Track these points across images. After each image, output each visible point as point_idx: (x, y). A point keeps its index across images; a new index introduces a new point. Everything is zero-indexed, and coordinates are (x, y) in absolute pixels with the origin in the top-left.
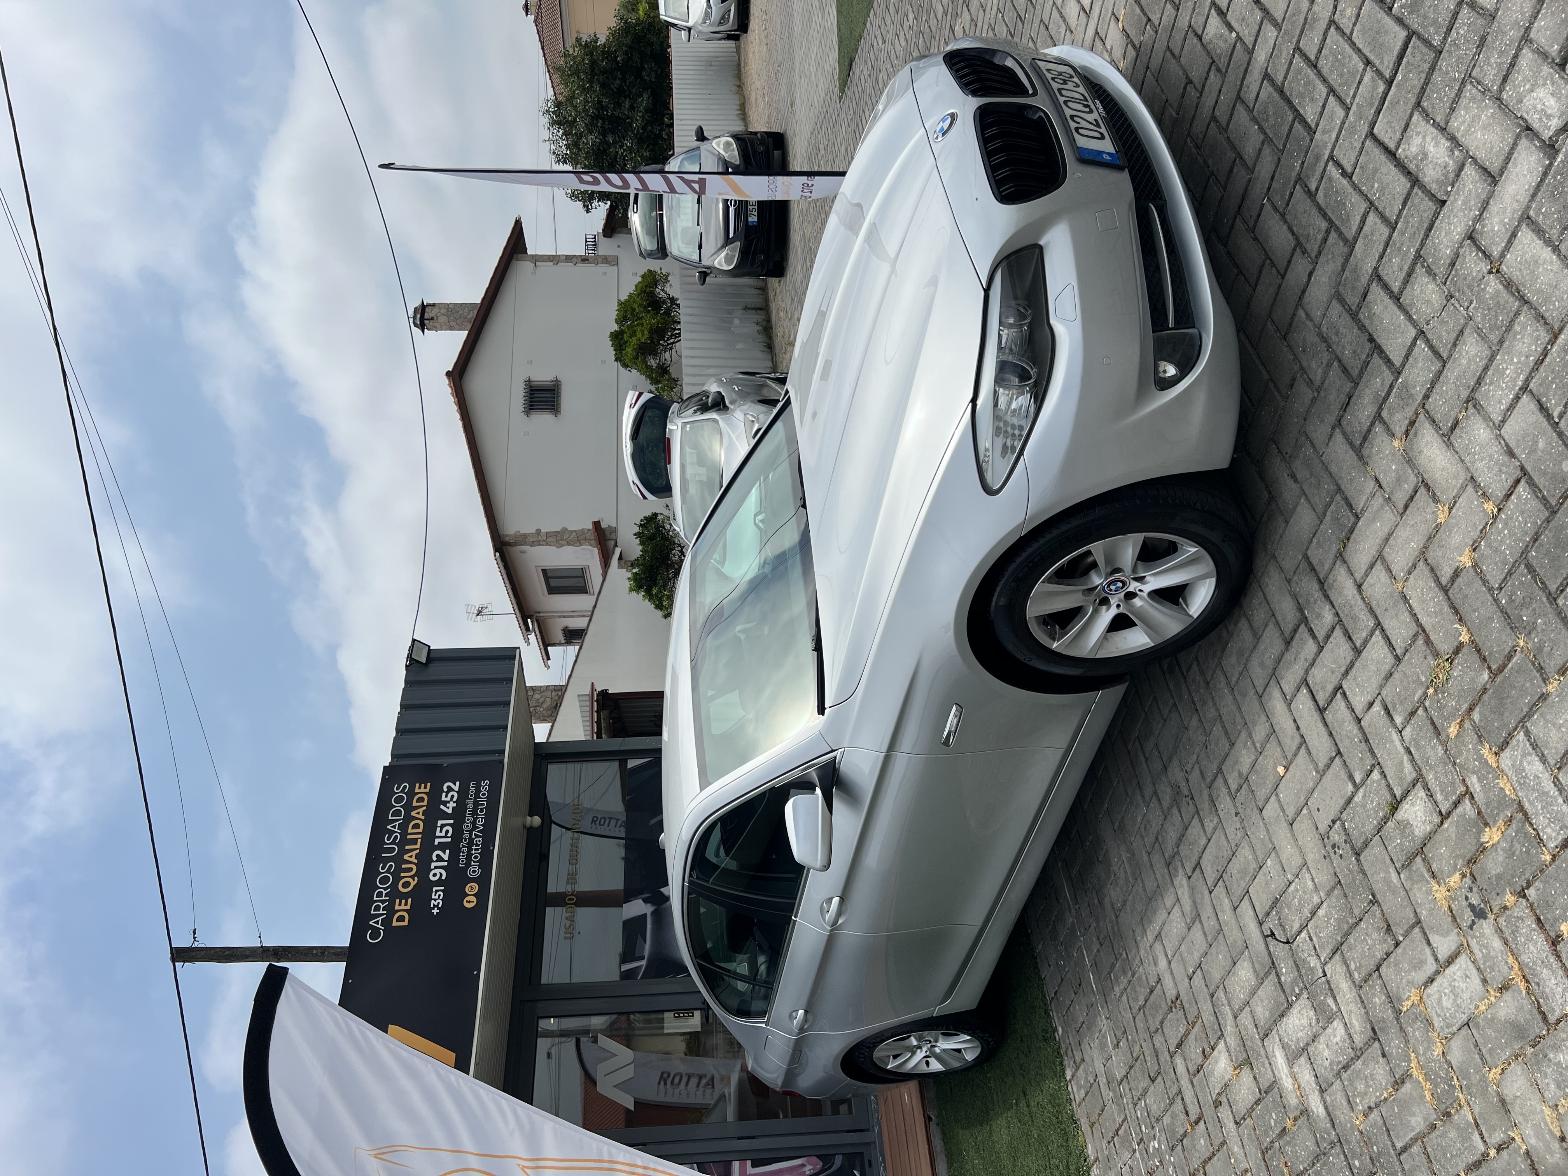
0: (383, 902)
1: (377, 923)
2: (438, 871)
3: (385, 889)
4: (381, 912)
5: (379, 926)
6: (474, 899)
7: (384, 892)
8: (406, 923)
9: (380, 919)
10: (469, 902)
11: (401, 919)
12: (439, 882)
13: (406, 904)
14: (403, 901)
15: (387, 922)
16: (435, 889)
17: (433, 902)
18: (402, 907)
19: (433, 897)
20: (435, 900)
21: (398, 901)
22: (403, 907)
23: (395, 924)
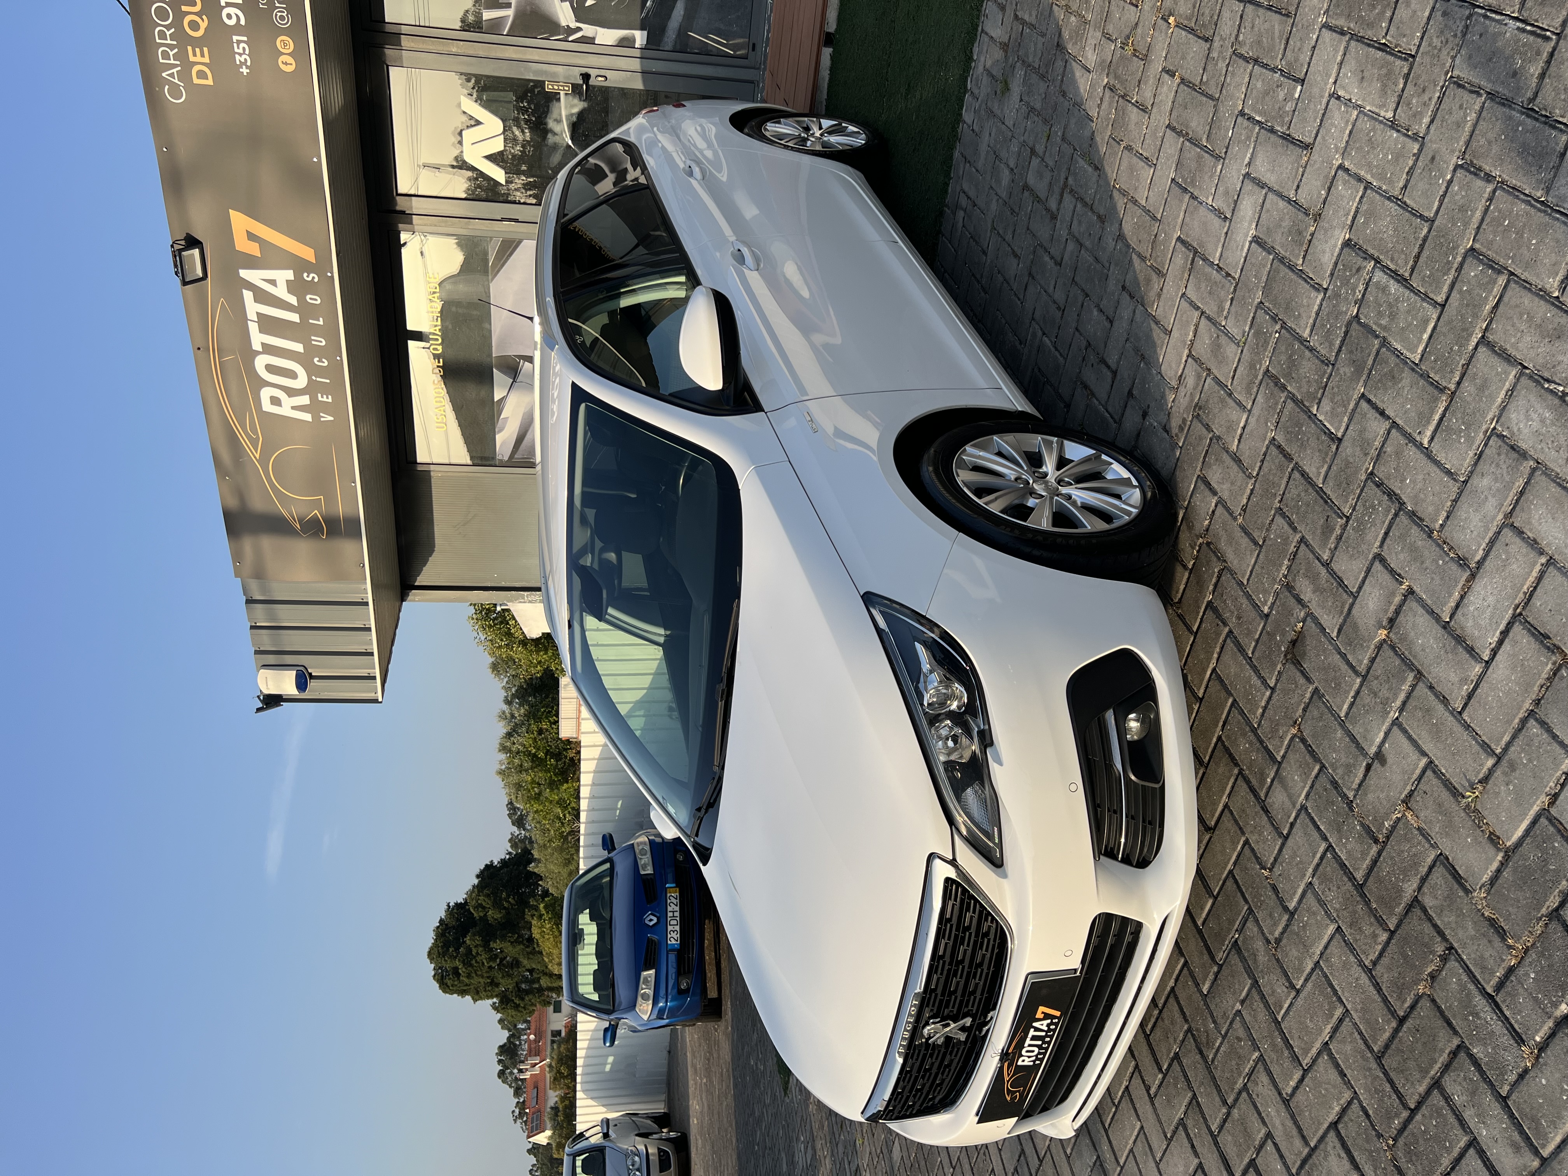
0: (171, 47)
1: (172, 75)
2: (232, 11)
3: (168, 27)
4: (172, 62)
5: (176, 81)
6: (290, 60)
7: (168, 33)
8: (210, 82)
9: (175, 70)
10: (286, 64)
11: (201, 75)
12: (237, 29)
13: (203, 55)
14: (198, 50)
15: (185, 75)
16: (235, 38)
17: (237, 57)
18: (200, 58)
19: (236, 50)
20: (240, 55)
21: (189, 48)
22: (198, 59)
23: (196, 81)
